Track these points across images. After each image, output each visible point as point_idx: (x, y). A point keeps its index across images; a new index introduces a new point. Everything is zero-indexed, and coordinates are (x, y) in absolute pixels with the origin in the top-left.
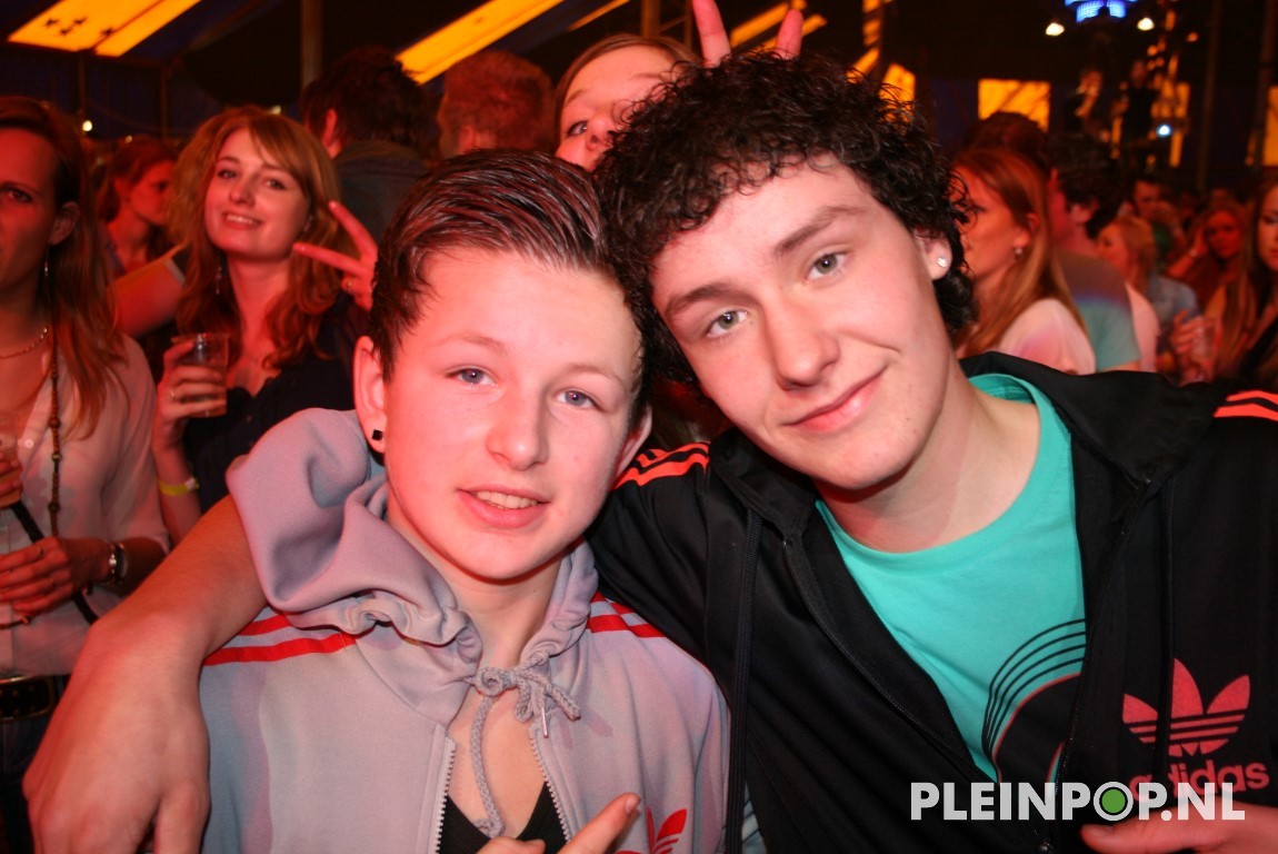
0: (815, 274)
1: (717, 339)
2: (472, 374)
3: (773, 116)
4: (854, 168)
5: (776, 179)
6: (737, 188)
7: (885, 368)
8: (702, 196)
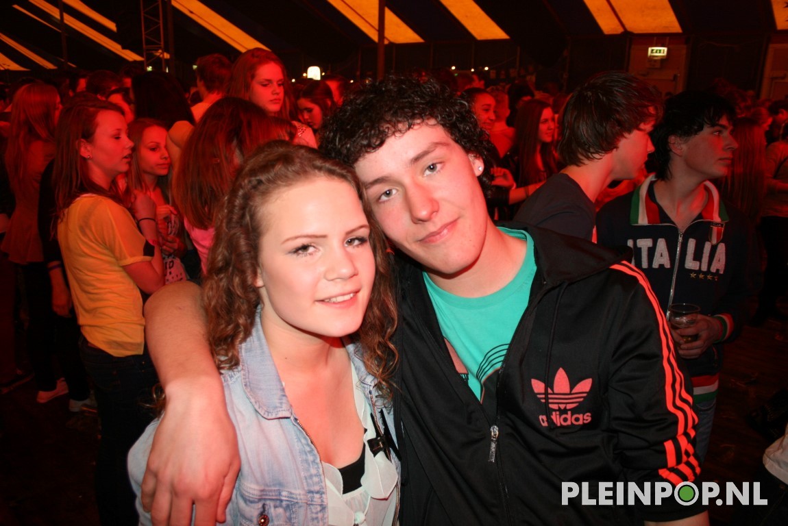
0: (428, 172)
1: (384, 202)
3: (409, 102)
4: (444, 125)
5: (411, 130)
6: (394, 133)
7: (458, 218)
8: (378, 137)
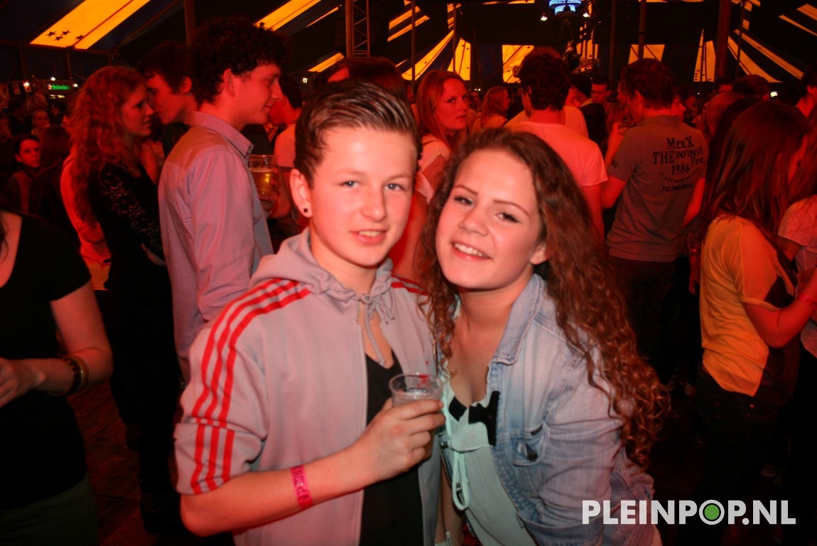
2: (348, 184)
